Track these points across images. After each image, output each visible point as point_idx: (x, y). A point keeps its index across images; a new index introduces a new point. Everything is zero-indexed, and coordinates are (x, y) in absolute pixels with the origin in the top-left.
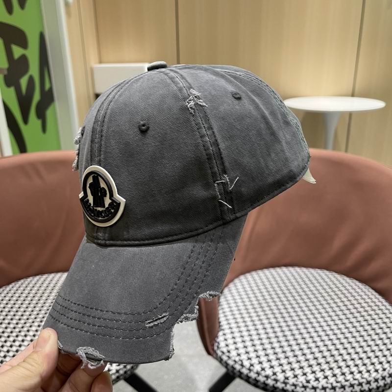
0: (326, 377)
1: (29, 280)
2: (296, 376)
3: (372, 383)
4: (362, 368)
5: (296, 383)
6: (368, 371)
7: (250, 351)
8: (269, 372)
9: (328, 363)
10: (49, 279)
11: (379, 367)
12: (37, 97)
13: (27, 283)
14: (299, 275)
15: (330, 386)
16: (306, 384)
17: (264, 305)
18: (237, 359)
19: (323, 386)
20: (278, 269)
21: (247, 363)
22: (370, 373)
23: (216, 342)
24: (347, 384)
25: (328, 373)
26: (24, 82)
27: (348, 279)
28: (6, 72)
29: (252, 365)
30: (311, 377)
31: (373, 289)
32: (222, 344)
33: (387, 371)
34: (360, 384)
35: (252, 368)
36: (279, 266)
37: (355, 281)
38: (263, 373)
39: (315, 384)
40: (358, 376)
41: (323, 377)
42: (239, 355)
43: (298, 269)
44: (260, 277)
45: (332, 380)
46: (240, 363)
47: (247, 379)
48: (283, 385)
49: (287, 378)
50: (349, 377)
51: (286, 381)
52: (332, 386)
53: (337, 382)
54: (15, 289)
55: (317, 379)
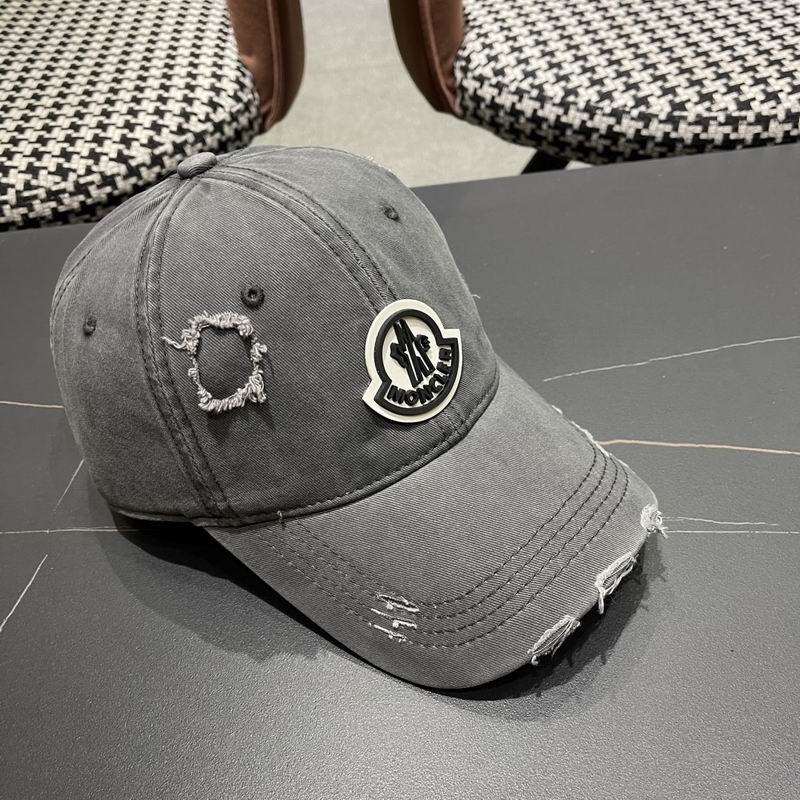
2: (706, 98)
5: (706, 114)
8: (623, 100)
16: (737, 114)
23: (458, 58)
30: (753, 93)
32: (478, 59)
35: (571, 98)
38: (606, 106)
39: (765, 109)
42: (532, 74)
46: (535, 93)
48: (668, 128)
49: (681, 106)
51: (677, 113)
55: (772, 96)
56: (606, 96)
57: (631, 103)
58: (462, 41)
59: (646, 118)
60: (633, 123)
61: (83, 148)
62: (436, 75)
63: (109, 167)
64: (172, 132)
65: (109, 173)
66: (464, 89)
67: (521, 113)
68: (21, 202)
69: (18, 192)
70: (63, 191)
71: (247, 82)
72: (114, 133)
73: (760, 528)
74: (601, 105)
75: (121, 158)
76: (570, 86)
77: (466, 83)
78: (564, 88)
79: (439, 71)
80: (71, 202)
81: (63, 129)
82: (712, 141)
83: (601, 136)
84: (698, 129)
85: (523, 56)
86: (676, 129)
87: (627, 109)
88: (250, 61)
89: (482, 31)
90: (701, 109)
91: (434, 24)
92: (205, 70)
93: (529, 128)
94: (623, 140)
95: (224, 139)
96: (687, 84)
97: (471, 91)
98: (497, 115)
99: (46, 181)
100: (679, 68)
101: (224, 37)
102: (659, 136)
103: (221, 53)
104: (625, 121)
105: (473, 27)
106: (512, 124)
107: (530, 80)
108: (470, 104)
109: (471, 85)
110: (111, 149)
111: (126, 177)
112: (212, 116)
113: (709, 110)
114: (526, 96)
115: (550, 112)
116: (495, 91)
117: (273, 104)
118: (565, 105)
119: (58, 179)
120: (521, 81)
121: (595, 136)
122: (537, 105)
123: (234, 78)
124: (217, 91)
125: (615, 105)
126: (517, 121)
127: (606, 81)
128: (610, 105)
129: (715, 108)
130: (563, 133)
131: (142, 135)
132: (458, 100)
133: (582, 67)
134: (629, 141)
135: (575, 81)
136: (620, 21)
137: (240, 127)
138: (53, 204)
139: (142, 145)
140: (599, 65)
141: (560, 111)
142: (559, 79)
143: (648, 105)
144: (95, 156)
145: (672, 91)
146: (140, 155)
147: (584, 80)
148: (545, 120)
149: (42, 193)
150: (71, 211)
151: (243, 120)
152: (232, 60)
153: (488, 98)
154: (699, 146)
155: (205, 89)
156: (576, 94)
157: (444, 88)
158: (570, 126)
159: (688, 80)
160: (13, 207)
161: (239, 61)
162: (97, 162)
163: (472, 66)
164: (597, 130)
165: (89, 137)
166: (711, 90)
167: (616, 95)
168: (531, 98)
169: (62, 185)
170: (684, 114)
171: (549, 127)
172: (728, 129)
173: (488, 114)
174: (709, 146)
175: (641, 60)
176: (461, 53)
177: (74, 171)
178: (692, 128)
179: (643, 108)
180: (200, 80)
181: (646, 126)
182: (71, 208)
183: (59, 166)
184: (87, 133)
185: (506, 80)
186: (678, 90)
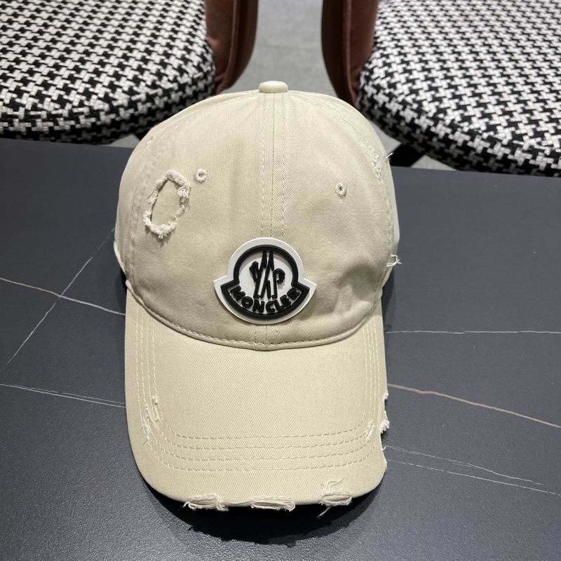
56: (467, 119)
57: (484, 128)
58: (370, 57)
59: (493, 141)
60: (482, 142)
61: (80, 86)
62: (346, 78)
63: (96, 104)
64: (147, 86)
65: (96, 108)
66: (364, 93)
67: (403, 118)
68: (28, 118)
69: (27, 111)
70: (60, 116)
71: (209, 57)
72: (105, 79)
73: (528, 484)
74: (462, 125)
75: (107, 99)
76: (442, 106)
77: (367, 88)
78: (437, 107)
79: (349, 75)
80: (64, 125)
81: (68, 69)
82: (538, 166)
83: (458, 147)
84: (529, 156)
85: (411, 77)
86: (513, 153)
87: (480, 132)
88: (214, 42)
89: (385, 53)
90: (533, 142)
91: (351, 42)
92: (180, 44)
93: (406, 130)
94: (473, 153)
95: (184, 96)
96: (527, 122)
97: (369, 95)
98: (385, 116)
99: (49, 106)
100: (523, 108)
101: (198, 21)
102: (500, 155)
103: (194, 33)
104: (477, 140)
105: (379, 48)
106: (394, 125)
107: (413, 96)
108: (367, 104)
109: (370, 90)
110: (100, 90)
111: (107, 113)
112: (179, 79)
113: (539, 144)
114: (408, 107)
115: (424, 122)
116: (387, 99)
117: (225, 76)
118: (435, 119)
119: (57, 106)
120: (407, 95)
121: (453, 146)
122: (415, 115)
123: (199, 53)
124: (186, 61)
125: (472, 127)
126: (399, 123)
127: (469, 108)
128: (468, 126)
129: (544, 143)
130: (430, 139)
131: (125, 84)
132: (359, 99)
133: (453, 94)
134: (477, 155)
135: (446, 103)
136: (486, 64)
137: (198, 90)
138: (51, 124)
139: (124, 92)
140: (465, 95)
141: (431, 123)
142: (435, 99)
143: (496, 132)
144: (87, 94)
145: (515, 124)
146: (121, 98)
147: (453, 104)
148: (419, 127)
149: (44, 114)
150: (63, 131)
151: (201, 85)
152: (201, 40)
153: (381, 102)
154: (527, 168)
155: (177, 58)
156: (445, 114)
157: (350, 87)
158: (436, 135)
159: (528, 118)
160: (21, 121)
161: (205, 41)
162: (89, 99)
163: (373, 77)
164: (455, 142)
165: (86, 79)
166: (544, 129)
167: (474, 119)
168: (412, 110)
169: (60, 111)
170: (521, 143)
171: (421, 133)
172: (550, 161)
173: (378, 114)
174: (535, 170)
175: (497, 97)
176: (367, 65)
177: (71, 102)
178: (525, 155)
179: (492, 133)
180: (175, 51)
181: (492, 147)
182: (64, 128)
183: (60, 97)
184: (85, 75)
185: (396, 93)
186: (520, 125)
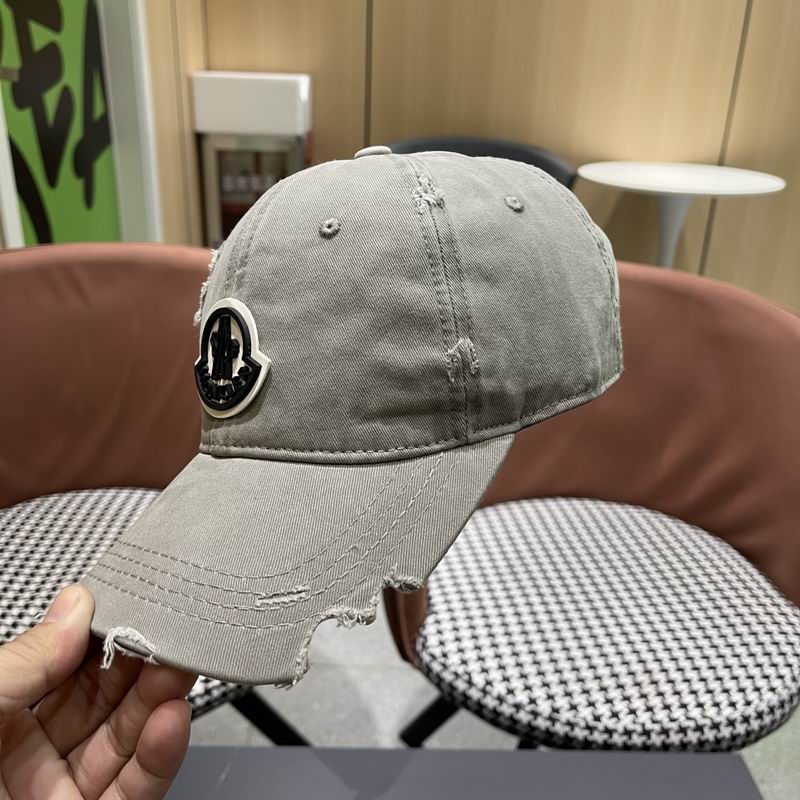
0: (633, 712)
1: (52, 499)
2: (573, 707)
3: (722, 728)
4: (705, 698)
5: (572, 720)
6: (716, 705)
7: (487, 656)
8: (522, 697)
9: (638, 684)
10: (92, 500)
11: (737, 697)
12: (76, 132)
13: (47, 504)
14: (590, 514)
15: (639, 729)
16: (592, 723)
17: (519, 569)
18: (461, 670)
19: (625, 729)
20: (551, 503)
21: (479, 679)
22: (720, 709)
23: (421, 635)
24: (674, 726)
25: (638, 704)
26: (51, 99)
27: (687, 528)
28: (16, 78)
29: (489, 683)
30: (603, 710)
31: (735, 548)
32: (433, 641)
33: (753, 706)
34: (699, 728)
35: (488, 688)
36: (553, 495)
37: (701, 531)
38: (510, 699)
39: (611, 724)
40: (695, 713)
41: (626, 710)
42: (464, 662)
43: (589, 504)
44: (513, 515)
45: (644, 717)
46: (466, 677)
47: (479, 710)
48: (548, 724)
49: (556, 710)
50: (678, 713)
51: (555, 715)
52: (644, 730)
53: (654, 722)
54: (23, 515)
55: (615, 715)
56: (511, 692)
57: (527, 701)
59: (535, 714)
60: (526, 715)
67: (456, 688)
74: (507, 697)
76: (489, 678)
77: (423, 655)
78: (485, 679)
82: (577, 738)
84: (568, 729)
85: (461, 646)
86: (553, 726)
87: (524, 705)
89: (438, 618)
90: (570, 715)
96: (563, 694)
97: (425, 661)
98: (441, 683)
100: (559, 679)
102: (543, 727)
104: (522, 713)
105: (433, 612)
107: (464, 667)
109: (426, 657)
113: (575, 717)
114: (460, 678)
115: (474, 694)
116: (441, 668)
118: (484, 692)
120: (458, 666)
122: (467, 686)
125: (516, 700)
127: (512, 680)
128: (513, 699)
129: (578, 716)
133: (499, 664)
134: (524, 726)
135: (492, 675)
136: (528, 627)
140: (509, 665)
141: (481, 695)
142: (483, 670)
143: (537, 705)
145: (553, 697)
147: (499, 675)
156: (492, 686)
159: (564, 690)
163: (428, 644)
164: (503, 714)
166: (577, 702)
167: (517, 692)
168: (463, 681)
170: (559, 716)
172: (586, 732)
173: (435, 679)
175: (537, 666)
176: (421, 630)
178: (564, 727)
179: (533, 706)
181: (535, 719)
185: (448, 663)
186: (557, 698)
